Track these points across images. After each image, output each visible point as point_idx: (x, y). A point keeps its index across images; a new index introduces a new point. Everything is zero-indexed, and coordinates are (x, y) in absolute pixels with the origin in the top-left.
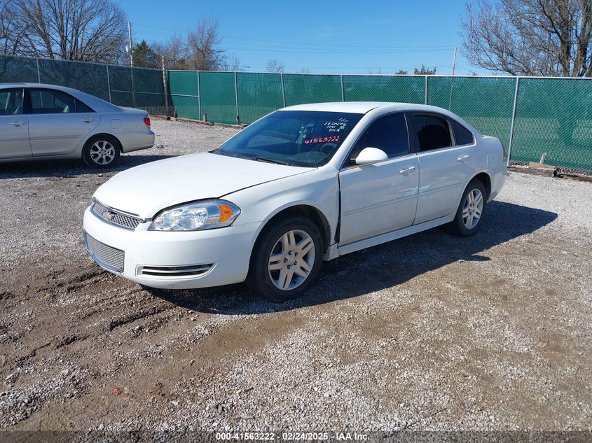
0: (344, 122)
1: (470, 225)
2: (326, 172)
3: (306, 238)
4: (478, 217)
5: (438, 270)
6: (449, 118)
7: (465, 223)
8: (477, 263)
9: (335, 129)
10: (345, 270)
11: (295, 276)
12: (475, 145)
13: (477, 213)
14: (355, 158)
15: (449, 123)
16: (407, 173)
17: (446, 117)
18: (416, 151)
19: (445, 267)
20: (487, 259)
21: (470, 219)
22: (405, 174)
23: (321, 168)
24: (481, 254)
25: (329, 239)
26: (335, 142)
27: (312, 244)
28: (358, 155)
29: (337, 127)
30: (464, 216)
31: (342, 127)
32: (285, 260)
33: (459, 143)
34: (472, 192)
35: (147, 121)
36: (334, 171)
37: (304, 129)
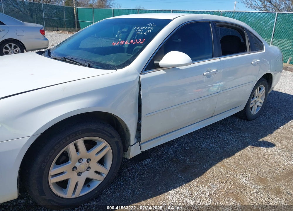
0: (152, 27)
1: (254, 112)
2: (126, 75)
3: (101, 142)
4: (261, 105)
5: (232, 157)
6: (246, 29)
7: (251, 110)
8: (264, 149)
9: (142, 32)
10: (149, 158)
11: (88, 181)
12: (264, 51)
13: (260, 103)
14: (159, 61)
15: (246, 33)
16: (211, 75)
17: (243, 28)
18: (219, 56)
19: (237, 154)
20: (272, 145)
21: (255, 107)
22: (208, 76)
23: (120, 71)
24: (265, 139)
25: (129, 140)
26: (140, 44)
27: (109, 148)
28: (162, 59)
29: (145, 31)
30: (251, 106)
31: (149, 31)
32: (74, 168)
33: (253, 50)
34: (259, 87)
35: (42, 32)
36: (135, 74)
37: (120, 33)
